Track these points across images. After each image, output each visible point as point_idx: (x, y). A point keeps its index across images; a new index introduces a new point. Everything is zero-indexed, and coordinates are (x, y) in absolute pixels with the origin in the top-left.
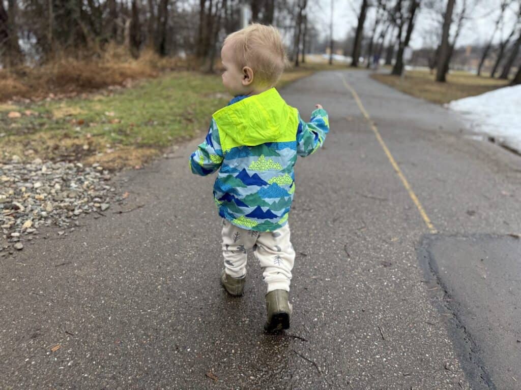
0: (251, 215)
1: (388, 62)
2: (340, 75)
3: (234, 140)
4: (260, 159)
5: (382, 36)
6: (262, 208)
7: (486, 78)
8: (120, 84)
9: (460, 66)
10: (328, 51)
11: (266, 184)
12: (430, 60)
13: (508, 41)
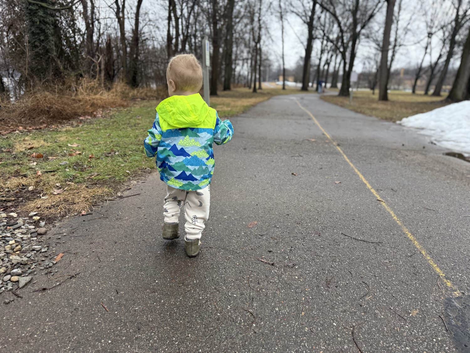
0: (178, 178)
1: (334, 86)
2: (294, 98)
3: (169, 124)
4: (185, 138)
5: (328, 63)
6: (186, 172)
7: (421, 95)
8: (91, 114)
9: (396, 87)
10: (281, 78)
11: (189, 155)
12: (370, 82)
13: (436, 63)
